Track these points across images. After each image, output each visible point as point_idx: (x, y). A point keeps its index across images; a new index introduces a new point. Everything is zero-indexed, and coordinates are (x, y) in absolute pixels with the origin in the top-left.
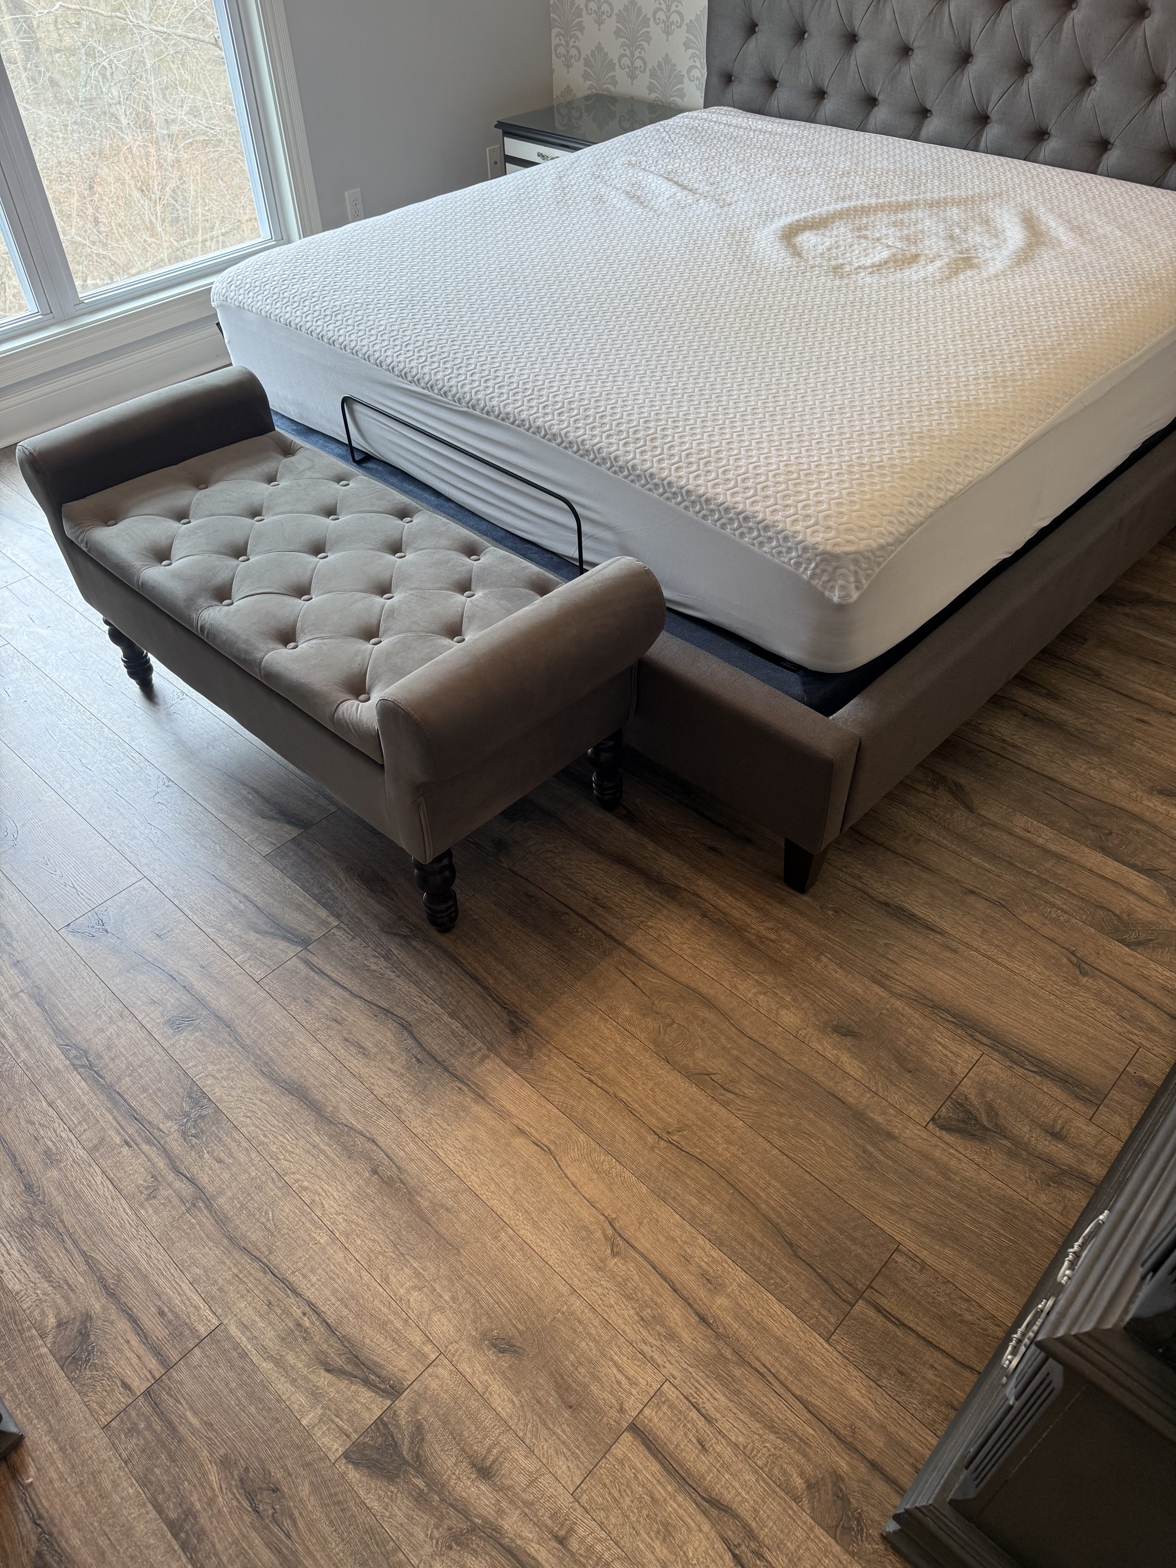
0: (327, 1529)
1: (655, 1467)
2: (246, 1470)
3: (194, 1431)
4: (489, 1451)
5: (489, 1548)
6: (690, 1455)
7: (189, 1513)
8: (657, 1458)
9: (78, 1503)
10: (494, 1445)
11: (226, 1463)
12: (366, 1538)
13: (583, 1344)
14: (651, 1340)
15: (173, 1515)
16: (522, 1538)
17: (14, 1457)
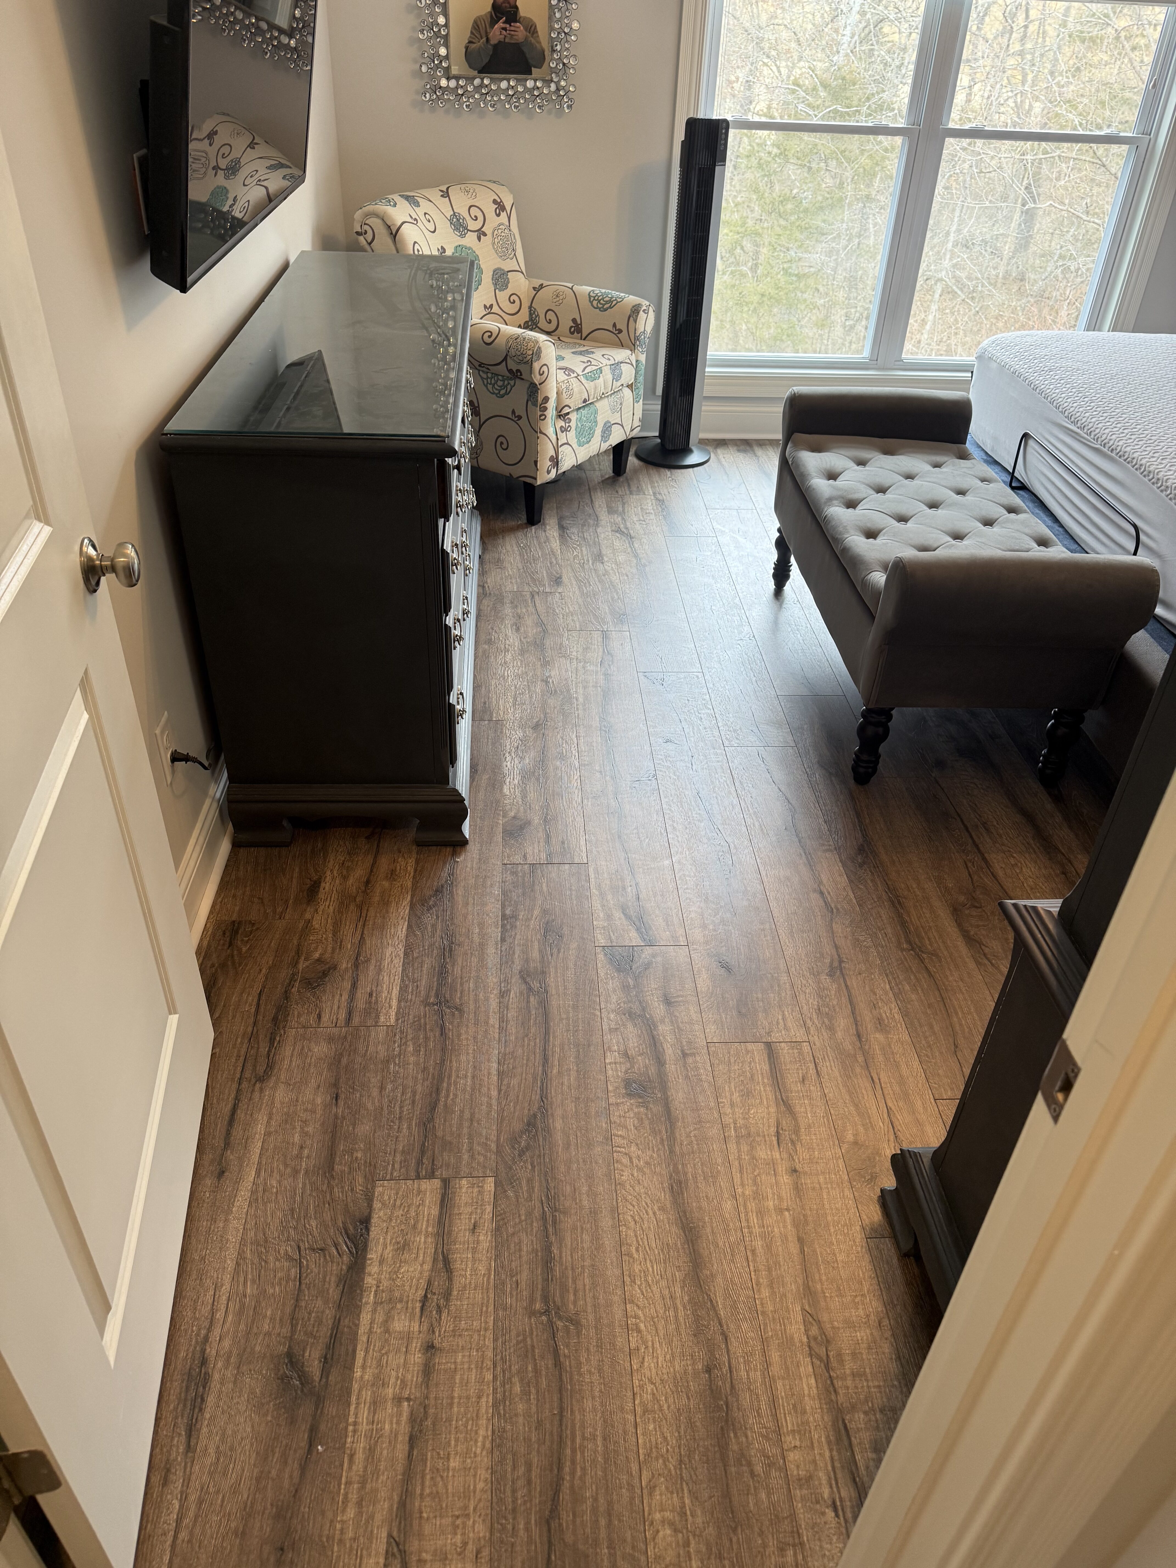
0: (571, 965)
1: (766, 1067)
2: (553, 921)
3: (541, 891)
4: (678, 996)
5: (644, 1028)
6: (791, 1079)
7: (515, 917)
8: (770, 1065)
9: (472, 881)
10: (682, 996)
11: (545, 912)
12: (587, 982)
13: (772, 995)
14: (816, 1021)
15: (508, 912)
16: (664, 1037)
17: (458, 849)
